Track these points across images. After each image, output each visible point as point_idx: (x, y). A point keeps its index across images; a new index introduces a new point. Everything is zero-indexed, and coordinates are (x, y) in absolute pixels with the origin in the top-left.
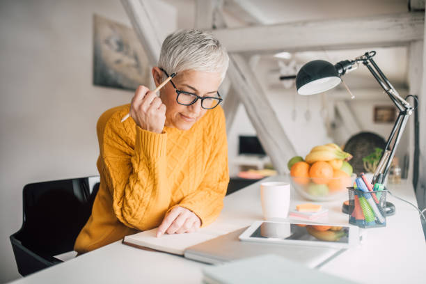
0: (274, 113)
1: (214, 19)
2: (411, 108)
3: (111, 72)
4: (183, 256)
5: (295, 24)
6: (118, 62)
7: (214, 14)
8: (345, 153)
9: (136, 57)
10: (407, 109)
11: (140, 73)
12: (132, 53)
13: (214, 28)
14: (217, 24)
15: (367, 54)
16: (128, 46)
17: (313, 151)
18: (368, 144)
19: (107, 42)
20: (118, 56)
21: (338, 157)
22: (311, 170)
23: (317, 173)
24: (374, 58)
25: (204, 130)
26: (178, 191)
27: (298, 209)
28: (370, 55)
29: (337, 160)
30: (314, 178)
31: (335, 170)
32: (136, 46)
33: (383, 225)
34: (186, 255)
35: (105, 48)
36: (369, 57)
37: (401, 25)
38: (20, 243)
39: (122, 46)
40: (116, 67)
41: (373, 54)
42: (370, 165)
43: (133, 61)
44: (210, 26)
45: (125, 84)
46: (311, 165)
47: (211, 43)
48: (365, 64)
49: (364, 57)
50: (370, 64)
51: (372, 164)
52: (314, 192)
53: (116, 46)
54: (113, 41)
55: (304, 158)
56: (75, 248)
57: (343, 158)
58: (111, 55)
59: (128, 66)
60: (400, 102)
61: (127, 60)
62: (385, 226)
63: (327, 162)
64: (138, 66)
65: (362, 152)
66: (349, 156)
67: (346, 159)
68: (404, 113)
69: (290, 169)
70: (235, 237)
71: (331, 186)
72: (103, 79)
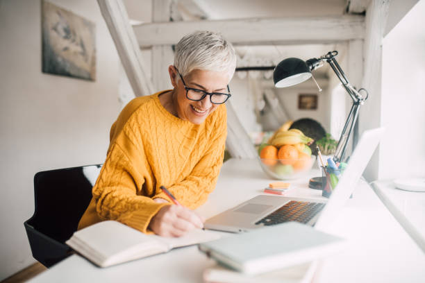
1: (171, 12)
2: (362, 100)
3: (60, 60)
5: (250, 20)
6: (66, 49)
7: (171, 7)
8: (307, 138)
9: (82, 45)
10: (359, 100)
11: (86, 60)
12: (78, 40)
13: (171, 20)
14: (174, 16)
15: (330, 53)
16: (75, 34)
19: (55, 29)
20: (66, 43)
21: (302, 141)
22: (279, 153)
23: (286, 155)
24: (336, 57)
27: (271, 187)
28: (333, 54)
29: (301, 144)
30: (282, 160)
31: (299, 153)
32: (83, 33)
35: (53, 34)
36: (332, 56)
37: (342, 25)
38: (32, 227)
39: (69, 33)
40: (64, 54)
41: (335, 53)
43: (79, 49)
44: (168, 19)
45: (72, 72)
46: (278, 148)
48: (329, 61)
49: (328, 56)
50: (332, 62)
51: (324, 148)
52: (281, 172)
53: (64, 34)
54: (60, 28)
57: (307, 143)
58: (59, 42)
59: (75, 53)
60: (354, 93)
61: (75, 48)
63: (292, 145)
64: (84, 53)
66: (311, 140)
68: (357, 103)
71: (296, 166)
72: (52, 66)
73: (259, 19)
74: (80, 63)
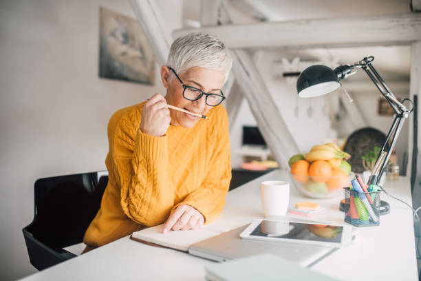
0: (277, 109)
1: (219, 15)
2: (407, 111)
3: (117, 64)
4: (187, 252)
5: (298, 22)
6: (124, 54)
7: (219, 11)
8: (343, 152)
9: (141, 50)
10: (403, 112)
11: (145, 65)
12: (137, 44)
13: (219, 23)
14: (222, 20)
15: (365, 59)
16: (134, 39)
17: (313, 150)
18: (369, 140)
19: (113, 34)
20: (124, 48)
21: (339, 157)
22: (311, 170)
23: (316, 172)
24: (372, 63)
25: (208, 129)
26: (183, 186)
27: (296, 207)
28: (368, 60)
29: (336, 159)
30: (313, 177)
31: (333, 169)
32: (141, 38)
33: (377, 224)
34: (190, 252)
35: (111, 40)
36: (367, 62)
37: (403, 25)
38: (31, 235)
39: (127, 38)
40: (122, 59)
41: (371, 59)
42: (369, 163)
43: (138, 53)
44: (215, 22)
45: (130, 76)
46: (311, 163)
47: (216, 44)
48: (364, 68)
49: (363, 62)
50: (368, 68)
51: (371, 162)
52: (313, 190)
53: (121, 39)
54: (119, 34)
55: (305, 157)
56: (84, 240)
57: (342, 157)
58: (117, 48)
59: (134, 58)
60: (398, 106)
61: (134, 53)
62: (378, 225)
63: (326, 161)
64: (143, 58)
65: (363, 148)
66: (348, 156)
67: (344, 159)
68: (401, 116)
69: (291, 167)
70: (236, 234)
71: (329, 184)
72: (109, 71)
73: (308, 21)
74: (139, 67)
